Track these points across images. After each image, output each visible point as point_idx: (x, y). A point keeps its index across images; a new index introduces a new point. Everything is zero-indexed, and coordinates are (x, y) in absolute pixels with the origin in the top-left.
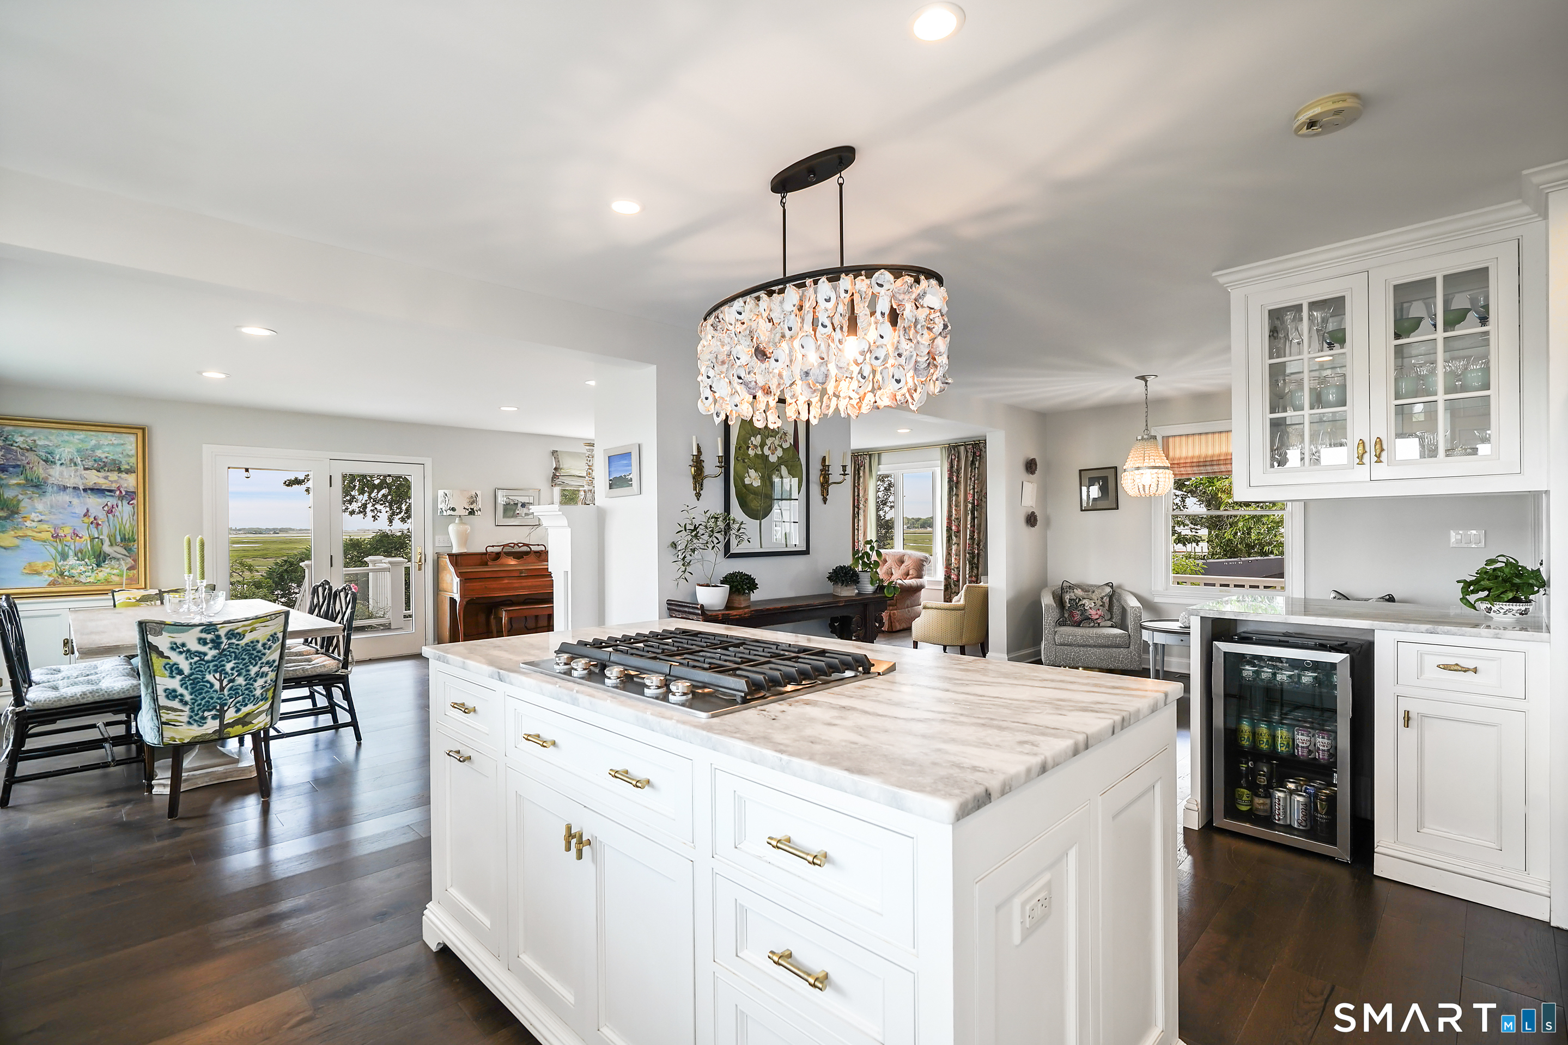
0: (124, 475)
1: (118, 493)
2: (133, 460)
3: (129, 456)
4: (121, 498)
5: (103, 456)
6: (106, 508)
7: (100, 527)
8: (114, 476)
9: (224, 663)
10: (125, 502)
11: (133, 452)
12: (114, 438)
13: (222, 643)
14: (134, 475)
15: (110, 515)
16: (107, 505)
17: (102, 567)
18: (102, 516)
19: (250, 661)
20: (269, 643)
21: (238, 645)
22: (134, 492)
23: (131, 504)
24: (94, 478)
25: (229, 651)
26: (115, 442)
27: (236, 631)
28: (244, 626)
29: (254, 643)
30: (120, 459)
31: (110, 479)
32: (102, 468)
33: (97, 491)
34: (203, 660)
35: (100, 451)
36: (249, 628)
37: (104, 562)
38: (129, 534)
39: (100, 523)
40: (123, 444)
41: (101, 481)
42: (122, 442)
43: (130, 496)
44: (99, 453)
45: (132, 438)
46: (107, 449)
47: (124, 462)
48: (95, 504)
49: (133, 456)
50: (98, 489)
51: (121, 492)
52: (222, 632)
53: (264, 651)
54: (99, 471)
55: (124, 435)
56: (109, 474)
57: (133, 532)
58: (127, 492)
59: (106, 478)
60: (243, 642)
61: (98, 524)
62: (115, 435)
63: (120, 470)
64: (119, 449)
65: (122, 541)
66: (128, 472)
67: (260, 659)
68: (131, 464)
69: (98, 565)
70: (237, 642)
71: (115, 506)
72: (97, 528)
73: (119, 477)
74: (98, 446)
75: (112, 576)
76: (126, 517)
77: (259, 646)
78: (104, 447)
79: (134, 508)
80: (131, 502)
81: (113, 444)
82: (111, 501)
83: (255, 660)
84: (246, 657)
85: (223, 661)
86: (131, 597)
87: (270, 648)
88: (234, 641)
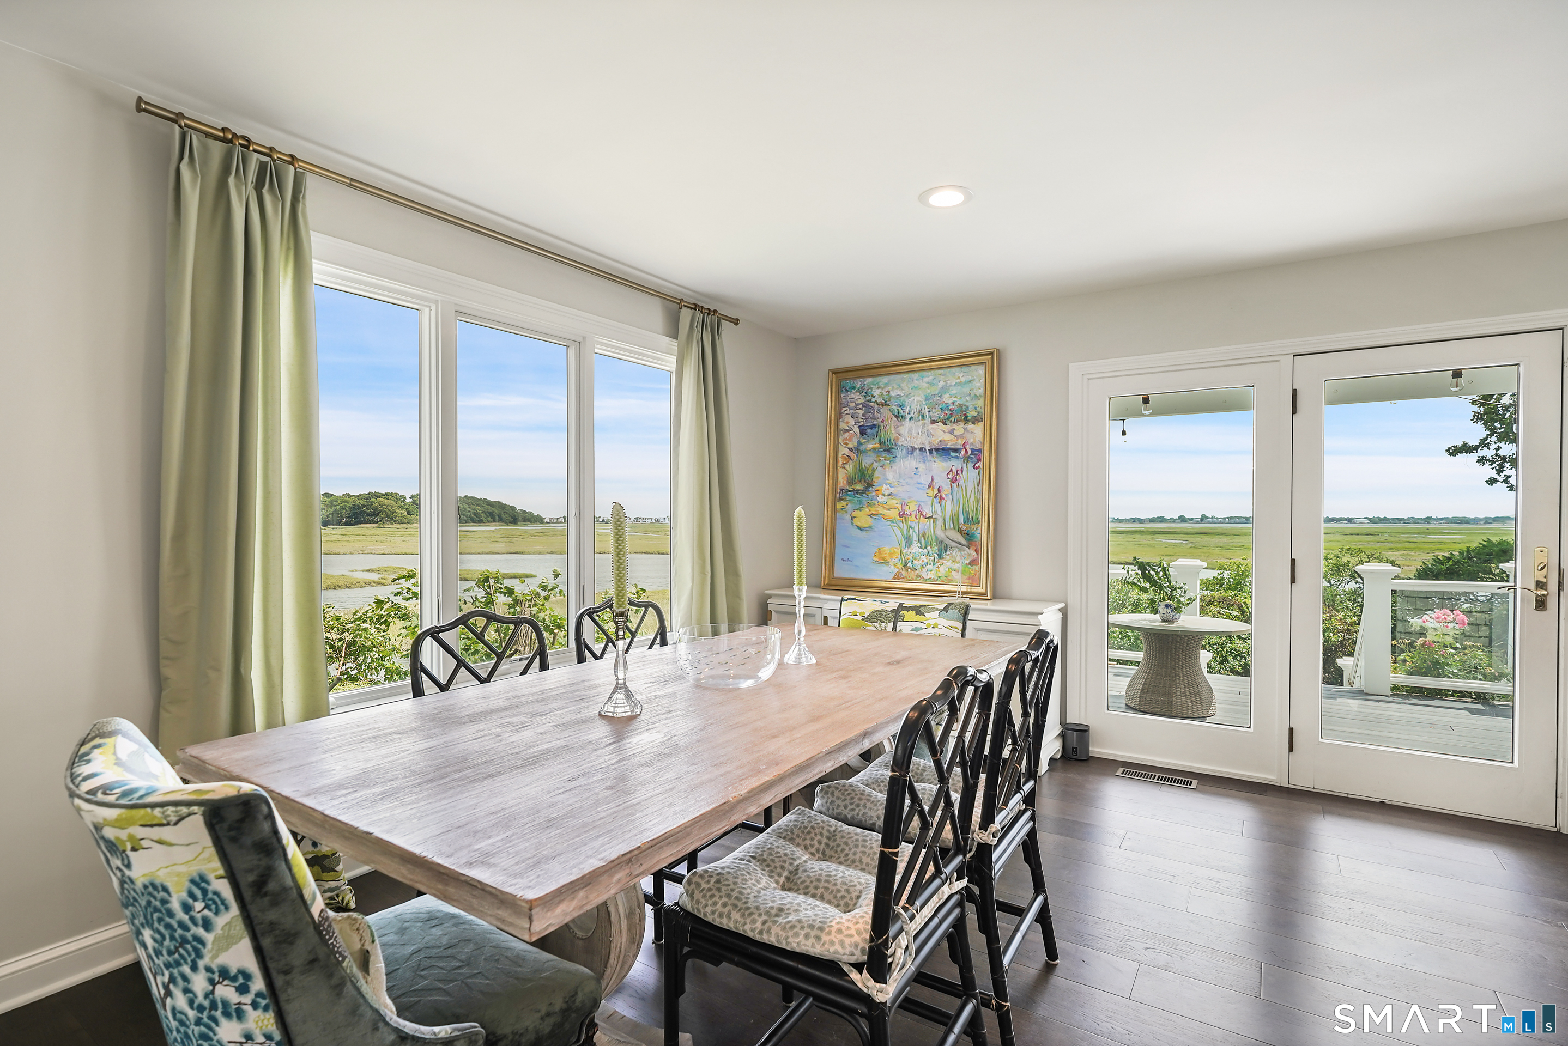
0: (970, 426)
1: (963, 452)
2: (980, 403)
3: (977, 397)
4: (967, 459)
5: (950, 402)
6: (950, 476)
7: (943, 502)
8: (959, 428)
10: (970, 465)
11: (981, 391)
12: (962, 375)
14: (981, 424)
15: (954, 485)
16: (951, 469)
17: (943, 558)
18: (946, 487)
22: (980, 451)
23: (977, 468)
24: (941, 434)
26: (963, 379)
30: (967, 404)
31: (956, 433)
32: (948, 419)
33: (942, 451)
35: (947, 395)
37: (946, 551)
38: (973, 512)
39: (944, 496)
40: (970, 381)
41: (947, 437)
42: (970, 378)
43: (976, 454)
44: (947, 399)
45: (981, 370)
46: (954, 392)
47: (971, 408)
48: (940, 467)
49: (981, 396)
50: (943, 449)
51: (966, 451)
54: (945, 424)
55: (973, 367)
56: (955, 426)
57: (977, 509)
58: (973, 450)
59: (952, 432)
61: (941, 498)
62: (964, 369)
63: (966, 420)
64: (966, 390)
65: (965, 523)
66: (975, 420)
68: (979, 409)
69: (940, 556)
71: (959, 472)
72: (940, 503)
73: (965, 429)
74: (945, 389)
75: (953, 572)
76: (970, 487)
78: (951, 388)
79: (979, 473)
80: (977, 465)
81: (960, 384)
82: (956, 464)
86: (859, 611)
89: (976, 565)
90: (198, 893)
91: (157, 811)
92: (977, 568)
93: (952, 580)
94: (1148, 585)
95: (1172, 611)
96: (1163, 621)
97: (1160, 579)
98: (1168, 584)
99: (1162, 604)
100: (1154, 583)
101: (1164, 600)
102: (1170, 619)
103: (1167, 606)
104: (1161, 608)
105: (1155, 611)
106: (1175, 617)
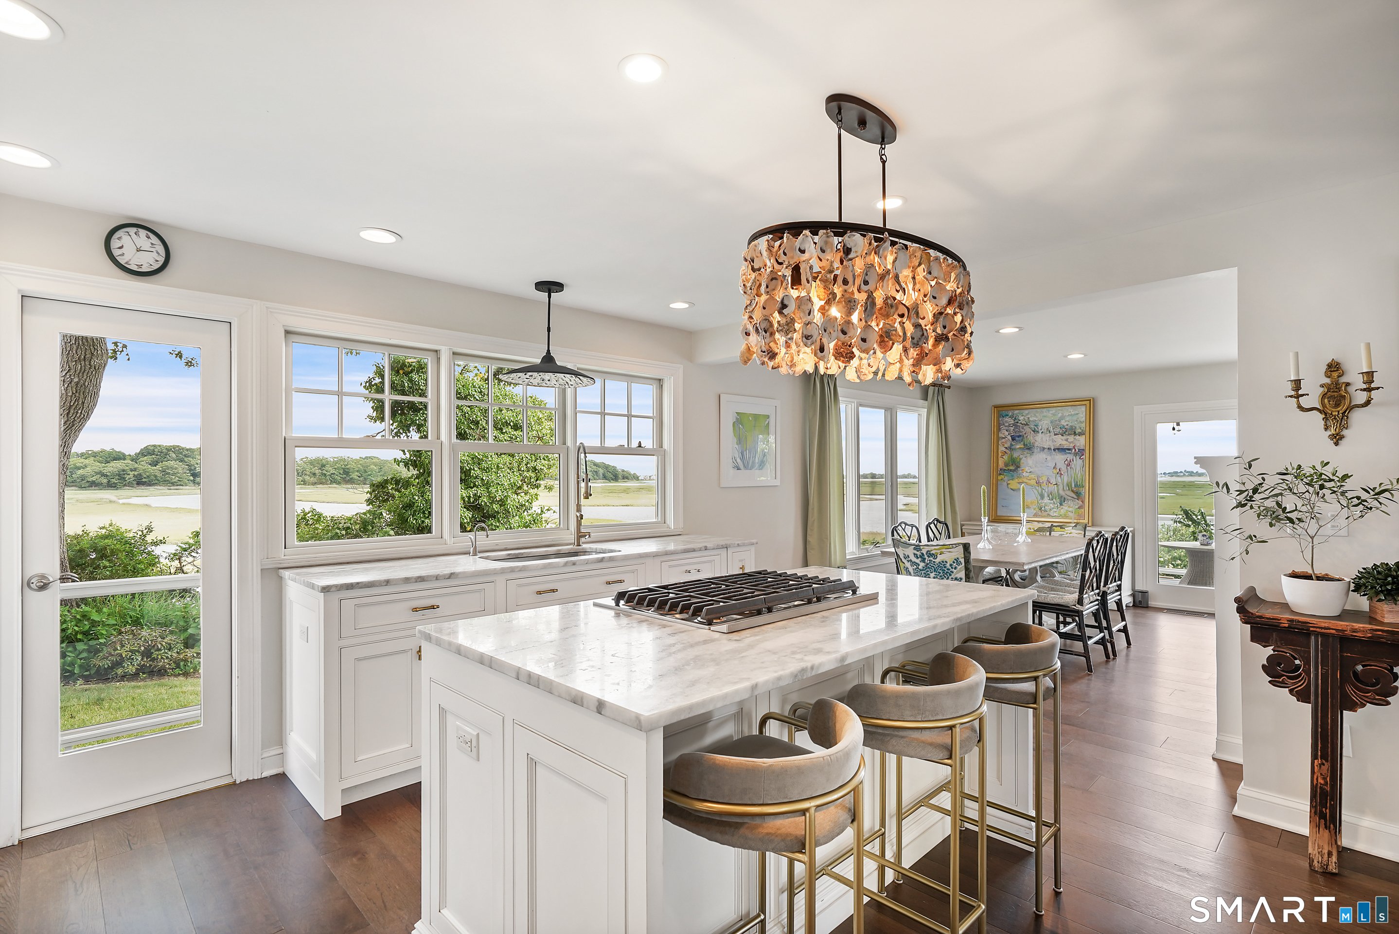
0: (1077, 437)
1: (1073, 450)
2: (1083, 425)
3: (1081, 422)
4: (1076, 454)
5: (1065, 424)
6: (1066, 463)
7: (1062, 476)
8: (1071, 438)
9: (928, 572)
10: (1078, 457)
11: (1084, 419)
12: (1072, 410)
13: (926, 559)
14: (1084, 436)
15: (1069, 467)
16: (1067, 460)
17: (1063, 505)
18: (1064, 468)
19: (944, 575)
20: (955, 564)
21: (934, 562)
22: (1083, 450)
23: (1082, 459)
24: (1060, 441)
25: (930, 565)
26: (1073, 413)
27: (931, 552)
28: (935, 549)
29: (944, 563)
30: (1075, 426)
31: (1069, 440)
32: (1064, 433)
33: (1061, 450)
34: (918, 568)
35: (1064, 421)
36: (939, 551)
37: (1064, 502)
38: (1080, 481)
39: (1062, 473)
40: (1077, 414)
41: (1064, 442)
42: (1077, 412)
43: (1081, 452)
44: (1063, 423)
45: (1083, 408)
46: (1068, 419)
47: (1077, 427)
48: (1060, 458)
49: (1083, 422)
50: (1062, 449)
51: (1075, 450)
52: (924, 551)
53: (951, 570)
54: (1063, 436)
55: (1078, 406)
56: (1068, 437)
57: (1082, 480)
58: (1079, 450)
59: (1067, 440)
60: (937, 561)
61: (1061, 474)
62: (1073, 407)
63: (1075, 434)
64: (1075, 418)
65: (1075, 487)
66: (1080, 434)
67: (950, 575)
68: (1082, 428)
69: (1061, 504)
70: (934, 560)
71: (1072, 461)
72: (1060, 477)
73: (1074, 439)
74: (1062, 418)
75: (1069, 513)
76: (1078, 469)
77: (948, 565)
78: (1066, 417)
79: (1083, 461)
80: (1081, 457)
81: (1071, 415)
82: (1070, 457)
83: (947, 575)
84: (940, 571)
85: (928, 571)
87: (955, 568)
88: (931, 559)
89: (1082, 509)
90: (956, 562)
91: (950, 546)
92: (1083, 510)
93: (1068, 517)
94: (1190, 523)
95: (1207, 538)
96: (1201, 545)
97: (1198, 519)
98: (1204, 522)
99: (1200, 534)
100: (1194, 521)
101: (1201, 532)
102: (1206, 543)
103: (1203, 536)
104: (1200, 537)
105: (1196, 539)
106: (1209, 542)
